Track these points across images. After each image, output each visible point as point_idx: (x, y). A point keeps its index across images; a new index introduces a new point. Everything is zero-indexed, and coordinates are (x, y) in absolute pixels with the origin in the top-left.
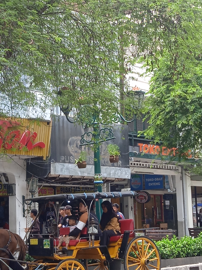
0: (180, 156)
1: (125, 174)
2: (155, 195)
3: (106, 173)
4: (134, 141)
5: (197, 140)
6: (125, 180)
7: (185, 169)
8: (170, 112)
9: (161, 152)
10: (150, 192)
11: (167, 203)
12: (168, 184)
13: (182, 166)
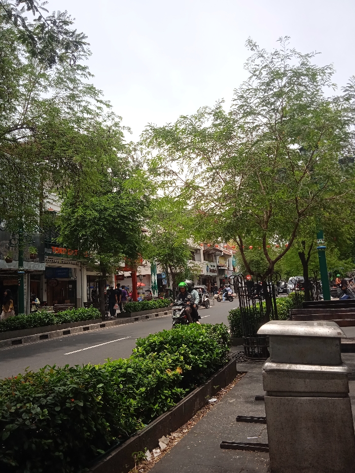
0: (80, 256)
1: (42, 267)
2: (62, 281)
3: (27, 266)
4: (49, 245)
5: (92, 245)
6: (41, 271)
7: (83, 264)
8: (74, 226)
9: (67, 252)
10: (59, 279)
11: (71, 286)
12: (71, 274)
13: (81, 262)
